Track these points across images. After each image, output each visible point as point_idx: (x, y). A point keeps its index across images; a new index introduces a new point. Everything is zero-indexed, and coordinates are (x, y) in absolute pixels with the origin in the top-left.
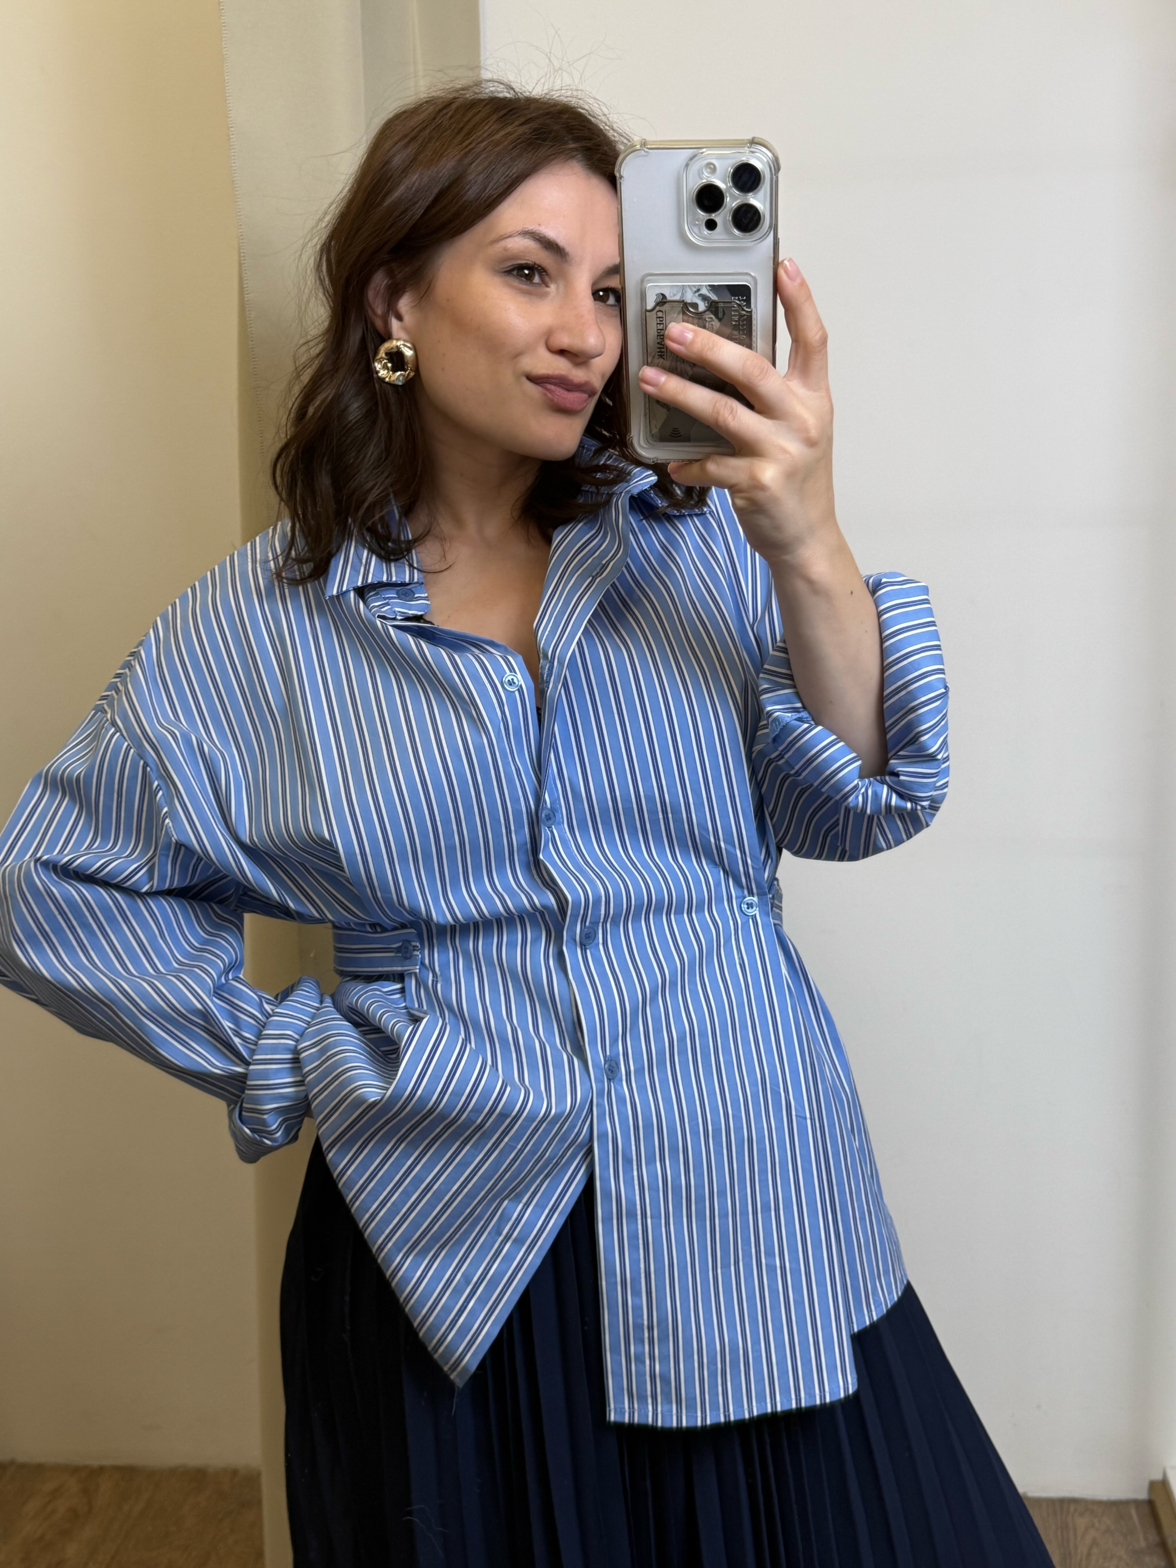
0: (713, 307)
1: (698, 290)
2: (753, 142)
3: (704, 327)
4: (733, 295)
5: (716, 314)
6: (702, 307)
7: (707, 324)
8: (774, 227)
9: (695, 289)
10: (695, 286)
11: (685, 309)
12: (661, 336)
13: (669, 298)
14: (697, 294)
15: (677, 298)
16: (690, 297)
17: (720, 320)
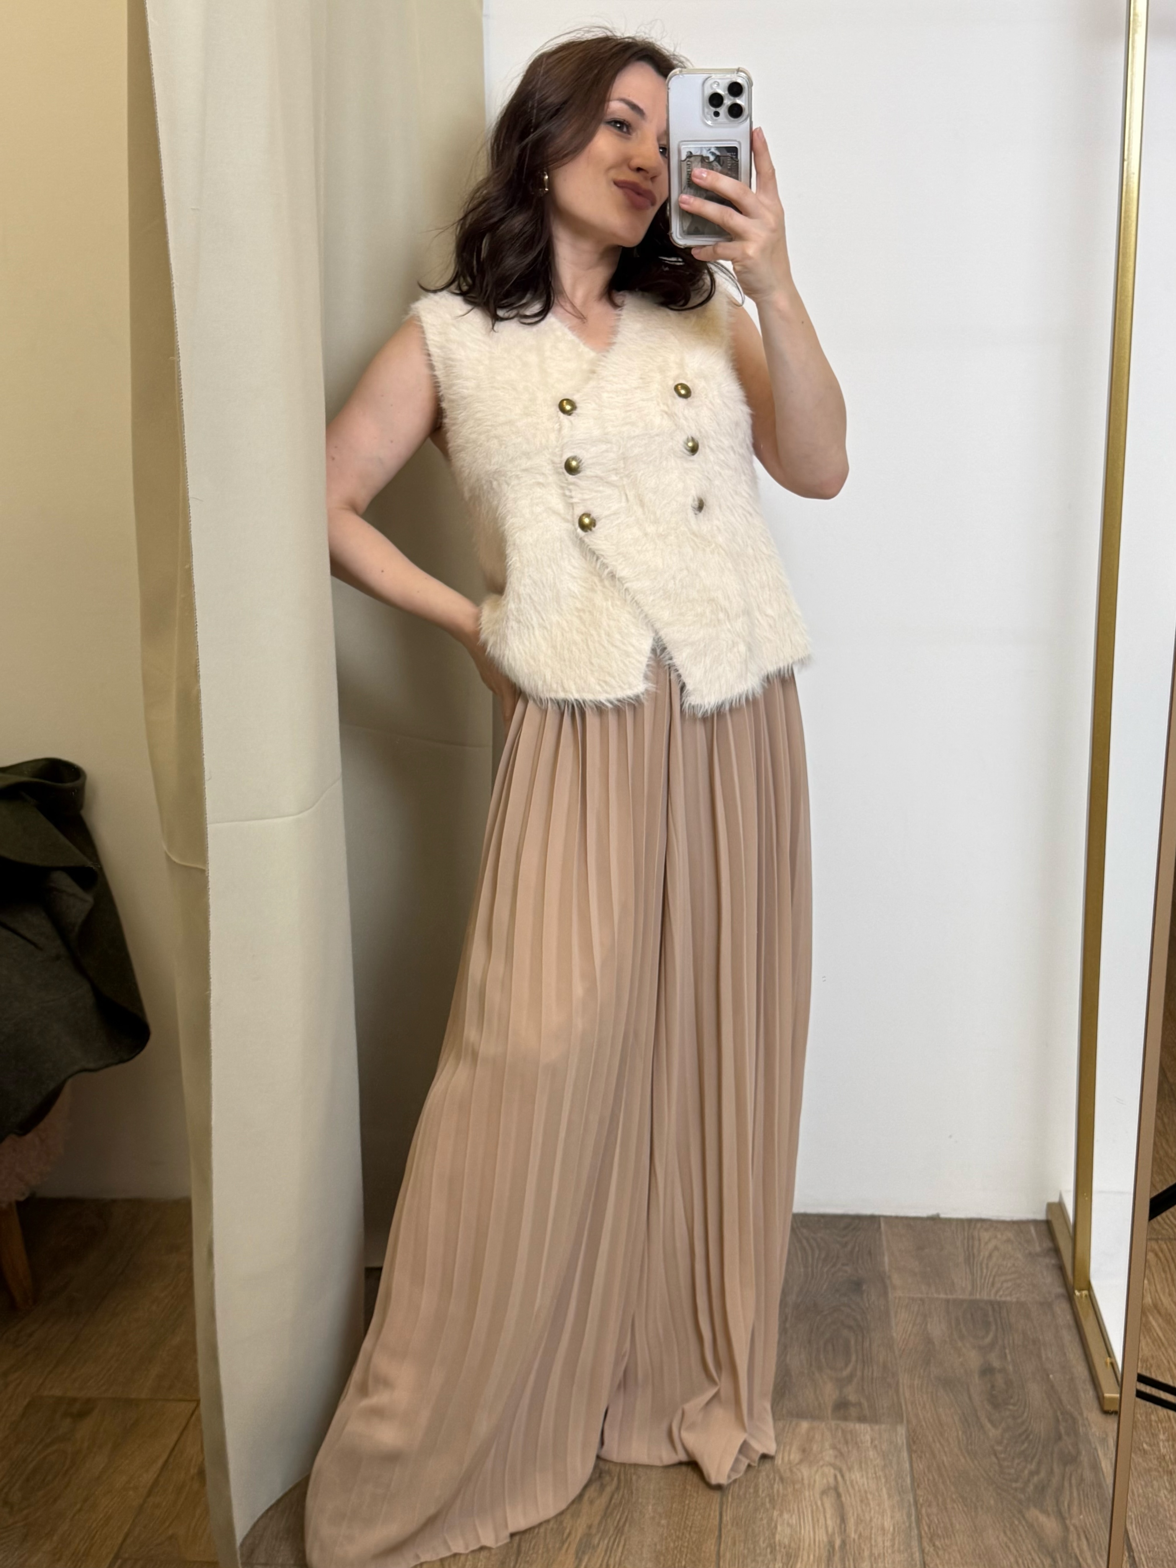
0: (718, 158)
1: (710, 150)
2: (738, 70)
3: (712, 169)
4: (728, 152)
5: (719, 162)
6: (712, 158)
7: (715, 168)
8: (750, 116)
9: (708, 149)
10: (708, 147)
11: (703, 160)
12: (689, 175)
13: (694, 153)
14: (709, 152)
15: (698, 154)
16: (705, 153)
17: (721, 166)
